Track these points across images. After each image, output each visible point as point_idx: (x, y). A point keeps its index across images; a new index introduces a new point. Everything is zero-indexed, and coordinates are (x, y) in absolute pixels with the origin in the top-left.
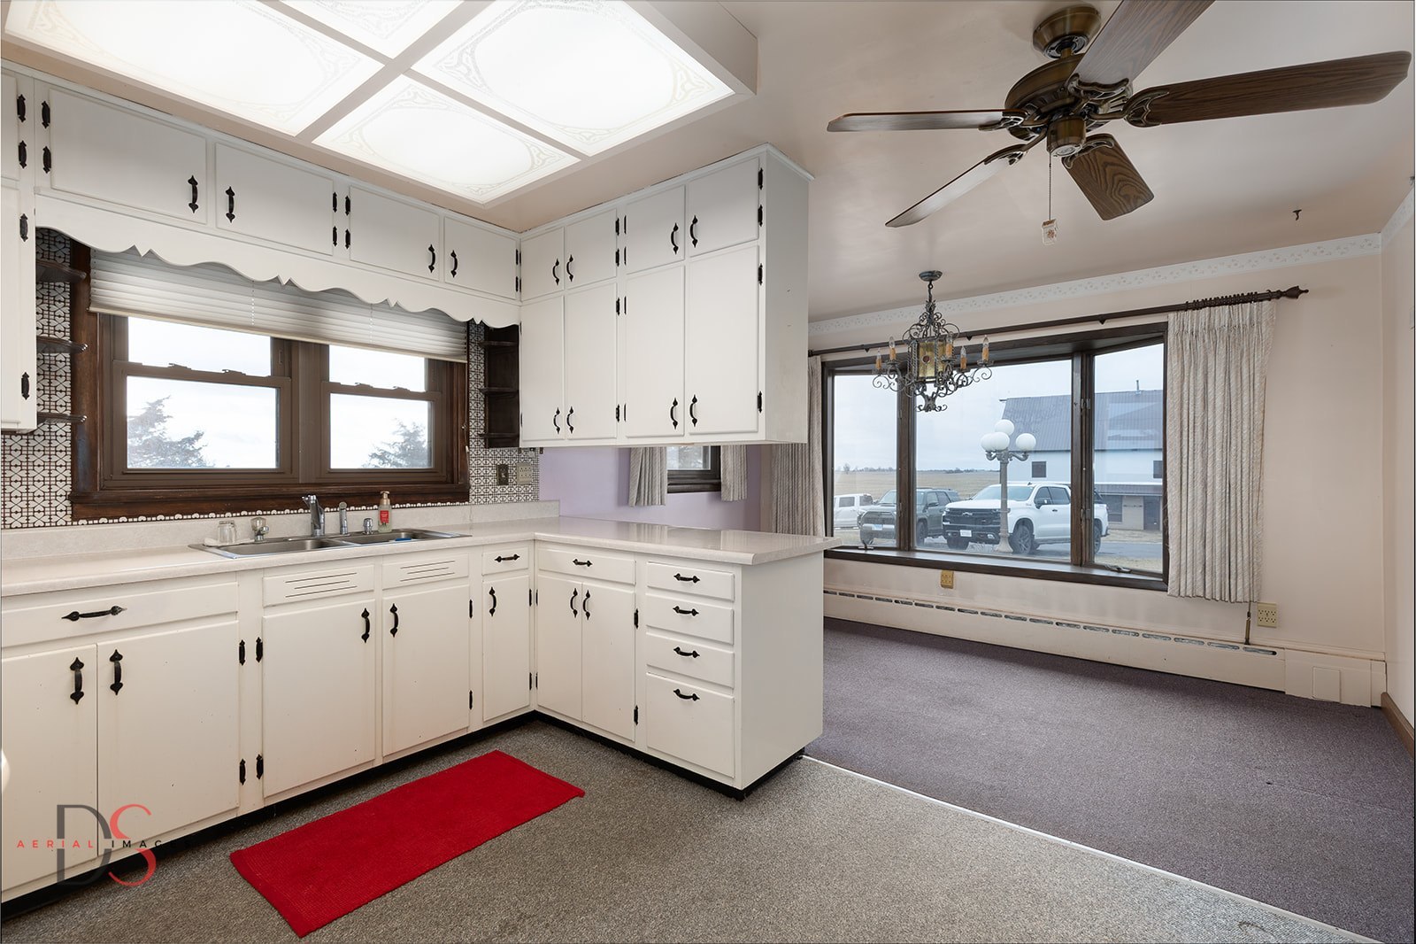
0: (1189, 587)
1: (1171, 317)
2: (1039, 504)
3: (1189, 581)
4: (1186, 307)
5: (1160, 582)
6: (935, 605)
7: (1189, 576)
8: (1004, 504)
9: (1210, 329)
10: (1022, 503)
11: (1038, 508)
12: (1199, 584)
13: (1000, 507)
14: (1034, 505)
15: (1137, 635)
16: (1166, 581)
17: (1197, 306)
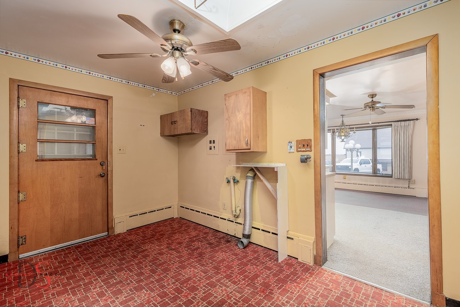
0: (397, 176)
1: (393, 123)
2: (361, 164)
3: (397, 175)
4: (396, 121)
5: (391, 176)
6: (342, 182)
7: (397, 174)
8: (352, 164)
9: (401, 126)
10: (356, 164)
11: (360, 165)
12: (399, 176)
13: (351, 165)
14: (359, 164)
15: (386, 186)
16: (392, 176)
17: (398, 121)
